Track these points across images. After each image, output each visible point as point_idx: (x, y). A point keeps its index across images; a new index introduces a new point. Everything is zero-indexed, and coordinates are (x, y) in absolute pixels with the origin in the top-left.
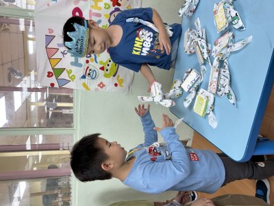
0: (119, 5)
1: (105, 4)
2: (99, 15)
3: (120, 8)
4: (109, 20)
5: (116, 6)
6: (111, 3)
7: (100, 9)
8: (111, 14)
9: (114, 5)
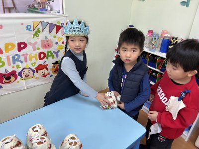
0: (37, 72)
1: (35, 63)
2: (26, 61)
3: (36, 73)
4: (24, 68)
5: (35, 70)
6: (36, 66)
7: (31, 60)
8: (29, 68)
9: (35, 68)
